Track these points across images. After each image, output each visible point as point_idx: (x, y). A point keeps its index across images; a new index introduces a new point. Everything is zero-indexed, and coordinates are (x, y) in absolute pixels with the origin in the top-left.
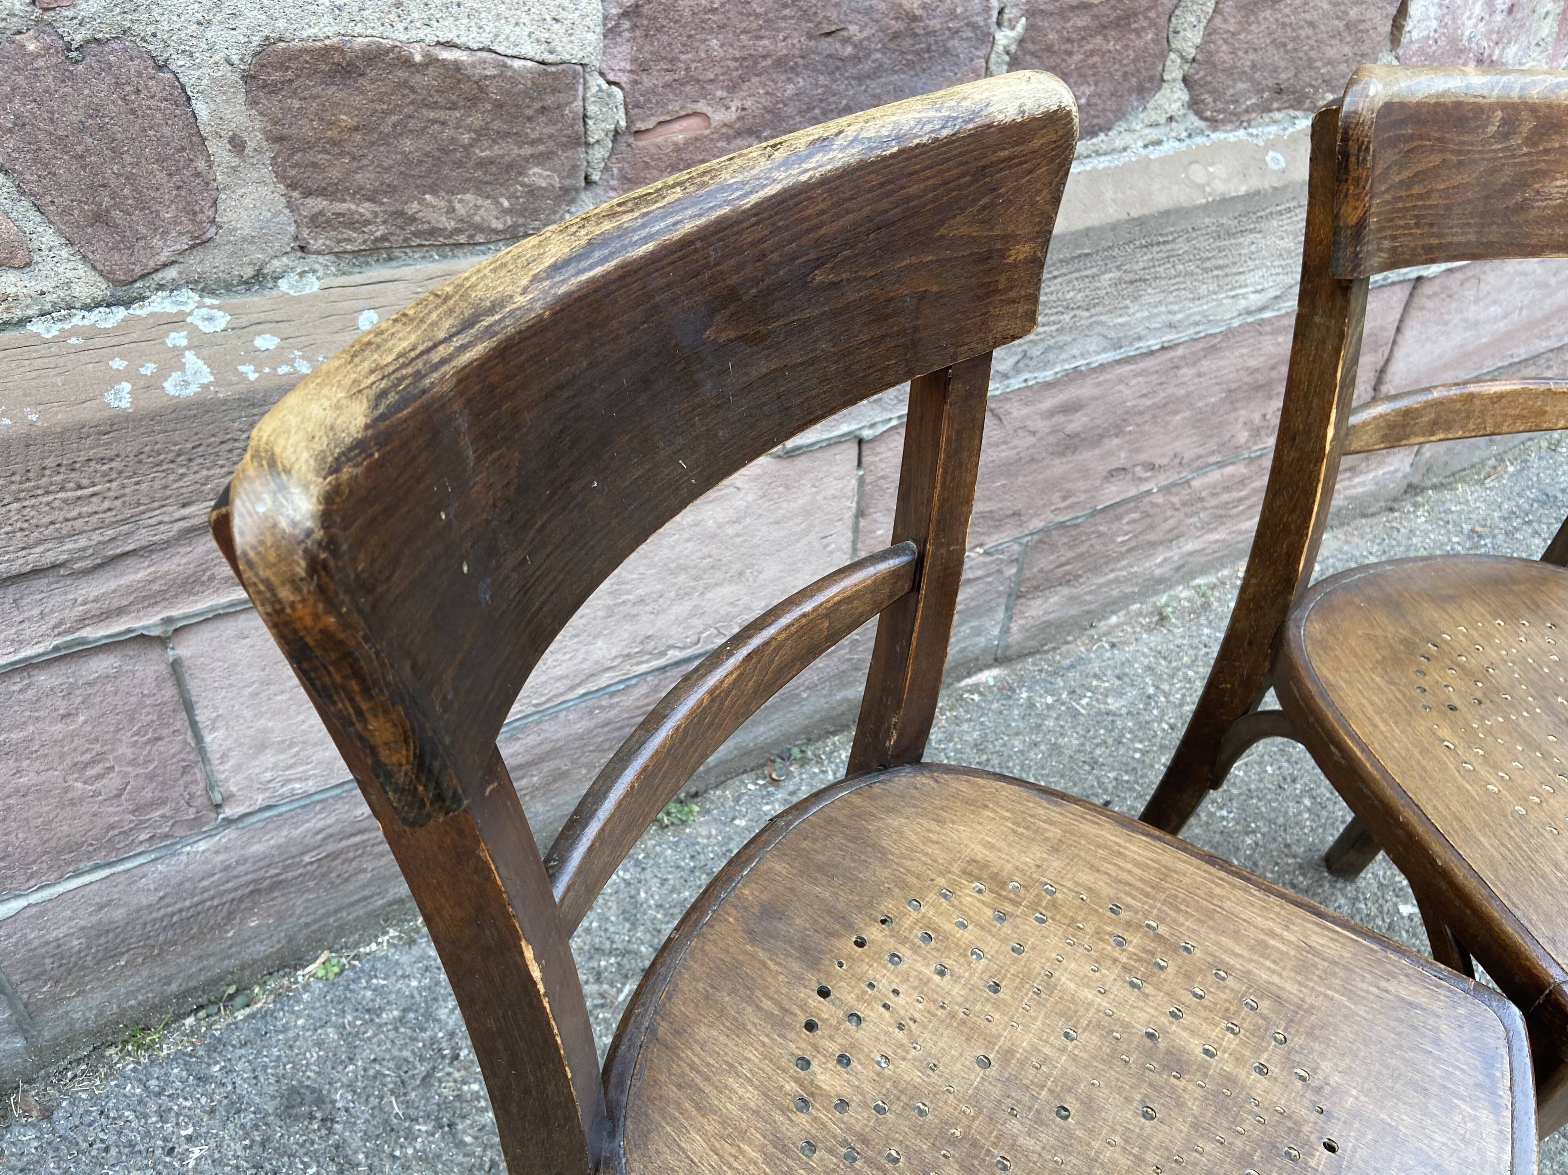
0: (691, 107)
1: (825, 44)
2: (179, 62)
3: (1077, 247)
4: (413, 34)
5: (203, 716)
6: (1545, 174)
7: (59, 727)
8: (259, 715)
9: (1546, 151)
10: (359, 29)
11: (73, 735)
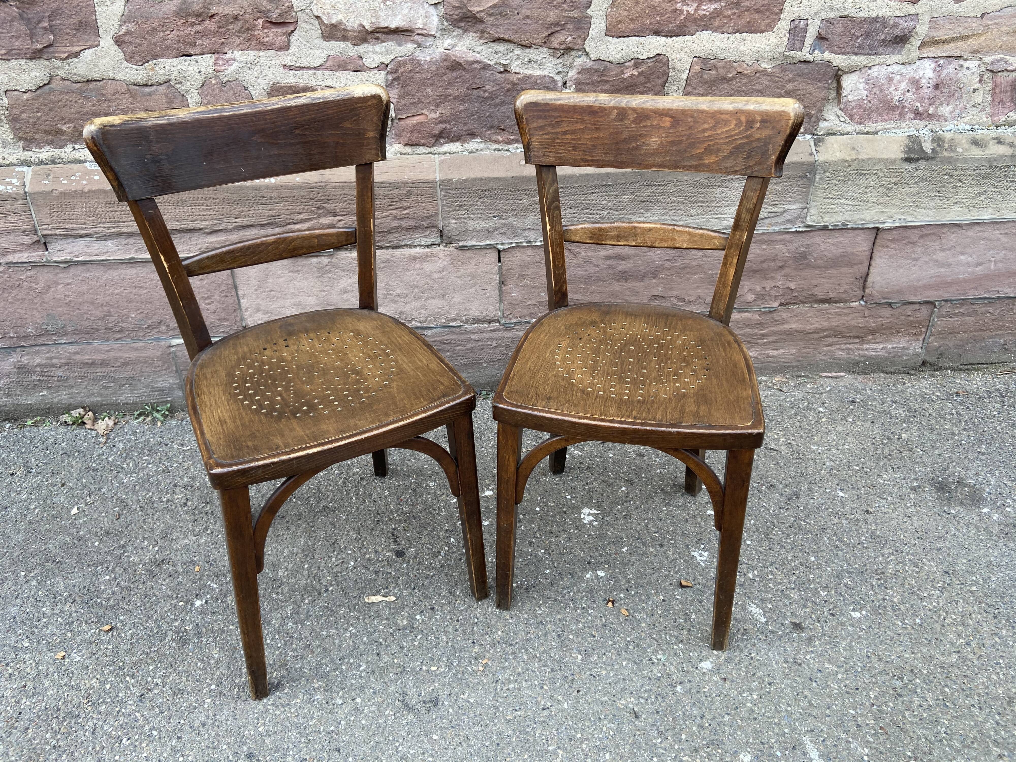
0: (421, 112)
1: (475, 92)
2: (250, 88)
3: (603, 181)
4: (318, 83)
5: (240, 293)
6: (646, 135)
7: (199, 283)
8: (257, 298)
9: (645, 127)
10: (301, 81)
11: (202, 287)
